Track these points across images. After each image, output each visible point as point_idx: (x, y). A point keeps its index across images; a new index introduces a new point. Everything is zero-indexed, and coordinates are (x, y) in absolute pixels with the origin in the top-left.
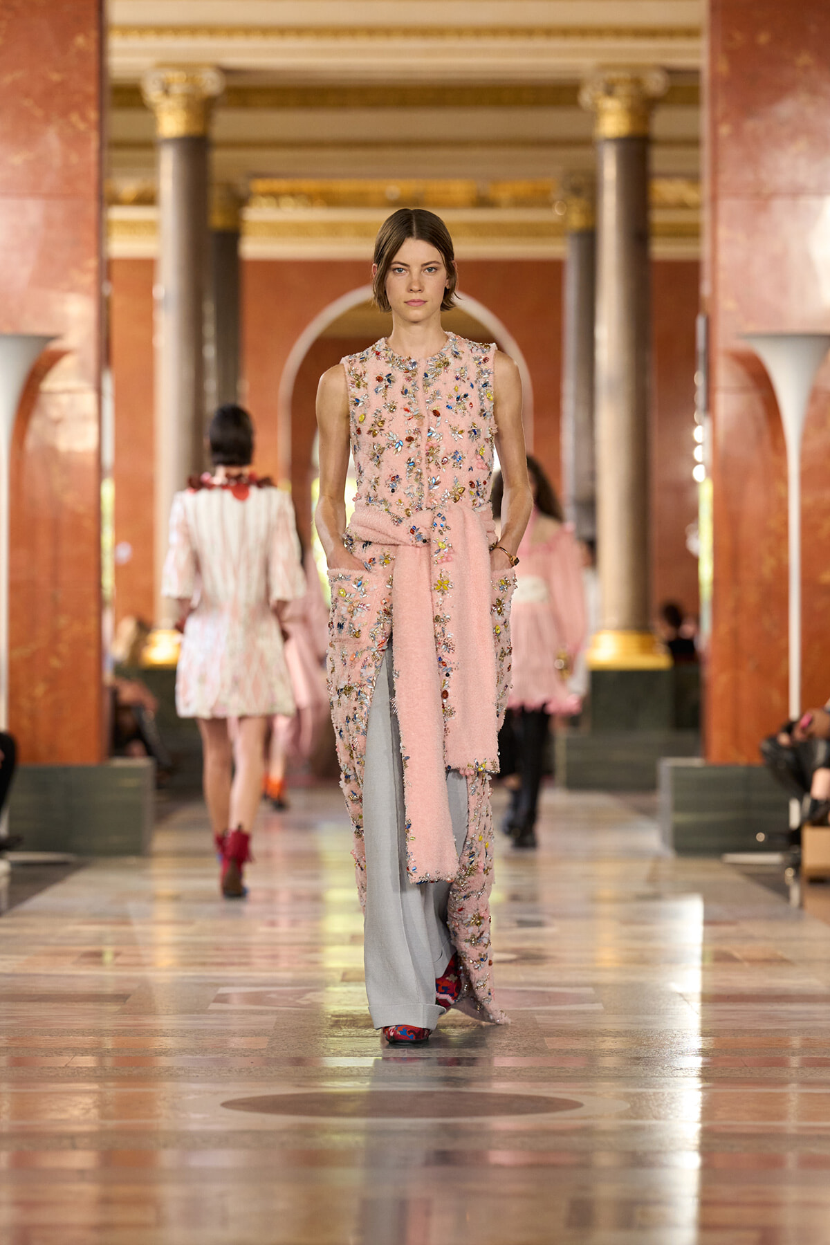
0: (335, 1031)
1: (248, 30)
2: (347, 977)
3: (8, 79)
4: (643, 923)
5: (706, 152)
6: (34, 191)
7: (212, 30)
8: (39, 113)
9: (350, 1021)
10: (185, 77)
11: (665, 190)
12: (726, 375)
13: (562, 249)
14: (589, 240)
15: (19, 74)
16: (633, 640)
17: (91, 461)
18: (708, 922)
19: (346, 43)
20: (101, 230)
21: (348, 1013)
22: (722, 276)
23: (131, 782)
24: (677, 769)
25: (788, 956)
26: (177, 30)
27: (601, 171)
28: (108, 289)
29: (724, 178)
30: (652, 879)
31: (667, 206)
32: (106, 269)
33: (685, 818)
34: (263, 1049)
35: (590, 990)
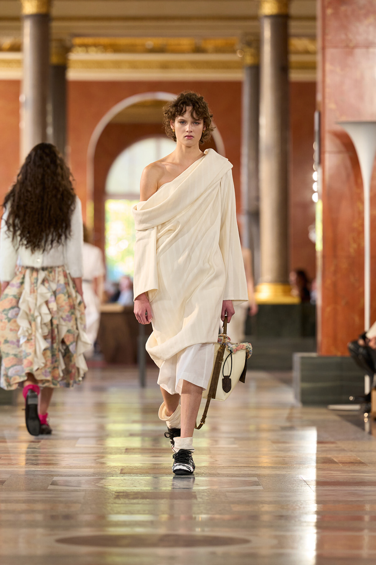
0: (117, 501)
2: (124, 471)
4: (284, 442)
5: (319, 23)
9: (125, 495)
11: (297, 44)
12: (330, 144)
13: (240, 75)
14: (256, 70)
16: (280, 288)
18: (319, 442)
21: (124, 491)
22: (329, 91)
24: (302, 358)
25: (363, 460)
27: (263, 33)
29: (329, 37)
30: (290, 418)
31: (298, 53)
33: (307, 385)
34: (78, 511)
35: (255, 479)
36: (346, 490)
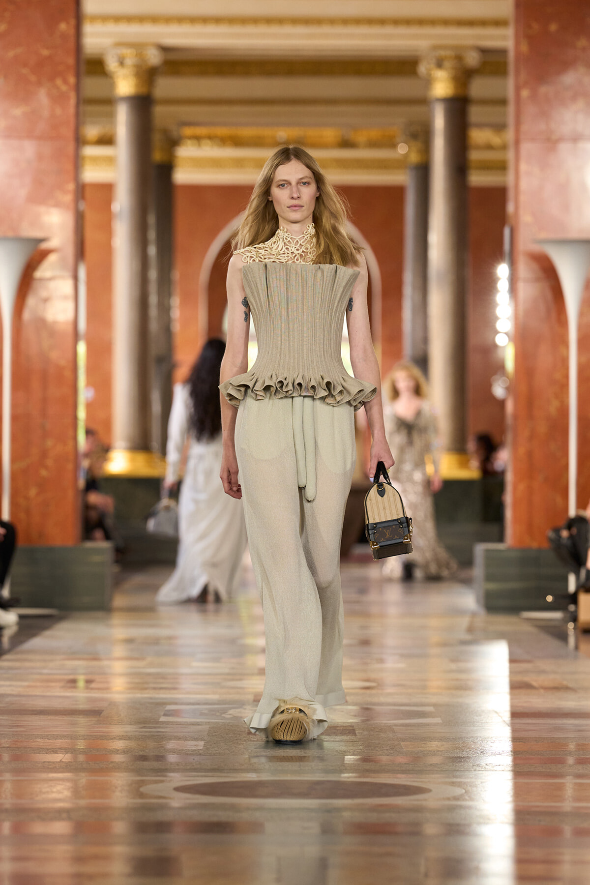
1: (180, 19)
3: (11, 54)
5: (511, 109)
6: (30, 134)
7: (154, 19)
8: (33, 78)
10: (135, 53)
11: (477, 136)
12: (525, 269)
13: (403, 178)
14: (423, 171)
15: (19, 50)
16: (454, 459)
17: (70, 329)
18: (512, 661)
19: (251, 29)
20: (78, 163)
22: (523, 198)
23: (97, 558)
24: (488, 551)
25: (570, 685)
26: (129, 19)
27: (433, 121)
28: (82, 206)
29: (524, 128)
30: (470, 630)
31: (479, 148)
32: (81, 191)
33: (493, 586)
34: (200, 750)
35: (431, 709)
36: (552, 724)
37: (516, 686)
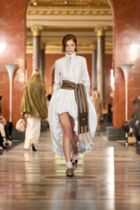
1: (46, 20)
5: (113, 39)
6: (15, 44)
7: (41, 20)
8: (16, 32)
10: (37, 27)
12: (116, 71)
13: (92, 52)
14: (96, 51)
15: (13, 27)
17: (23, 83)
18: (115, 151)
20: (25, 49)
24: (109, 128)
25: (126, 156)
26: (36, 20)
27: (98, 41)
28: (26, 58)
29: (116, 42)
30: (106, 144)
32: (26, 55)
33: (111, 135)
37: (115, 156)
